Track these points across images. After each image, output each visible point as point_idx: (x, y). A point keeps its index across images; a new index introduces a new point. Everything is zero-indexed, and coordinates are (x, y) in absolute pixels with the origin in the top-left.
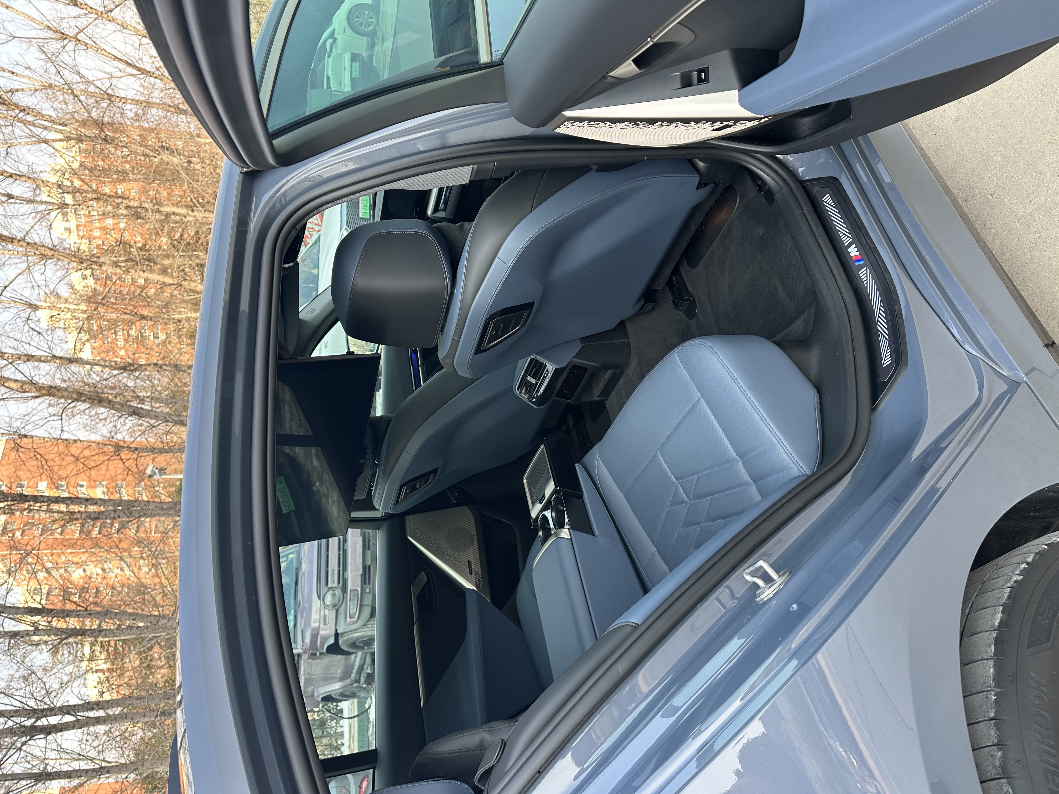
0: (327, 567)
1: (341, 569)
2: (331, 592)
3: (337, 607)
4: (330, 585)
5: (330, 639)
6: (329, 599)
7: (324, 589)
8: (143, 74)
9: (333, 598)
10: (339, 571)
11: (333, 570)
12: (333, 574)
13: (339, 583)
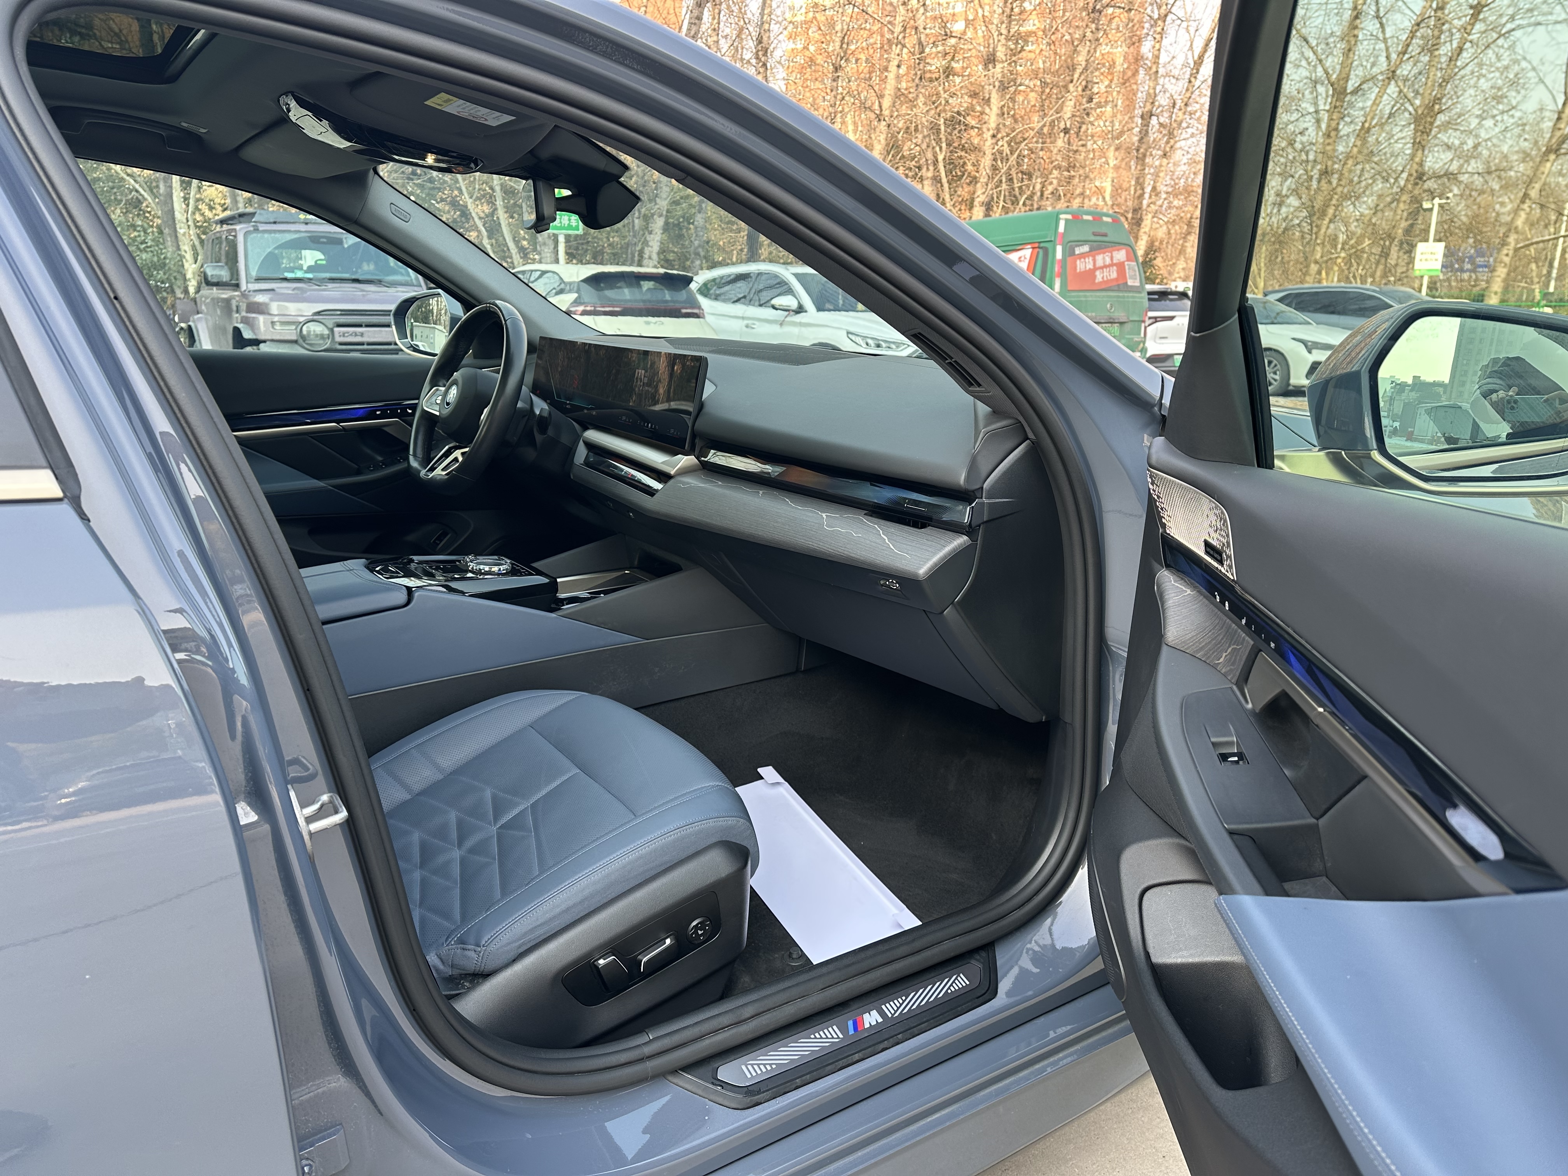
0: (367, 326)
1: (365, 347)
2: (326, 332)
3: (301, 341)
4: (336, 329)
5: (250, 332)
6: (316, 328)
7: (330, 321)
8: (1195, 63)
9: (317, 336)
10: (362, 344)
11: (362, 335)
12: (356, 335)
13: (341, 344)
